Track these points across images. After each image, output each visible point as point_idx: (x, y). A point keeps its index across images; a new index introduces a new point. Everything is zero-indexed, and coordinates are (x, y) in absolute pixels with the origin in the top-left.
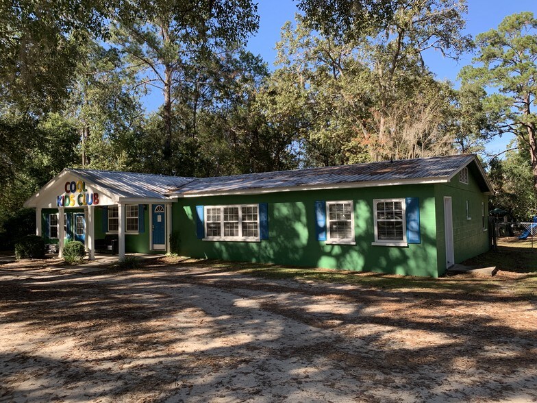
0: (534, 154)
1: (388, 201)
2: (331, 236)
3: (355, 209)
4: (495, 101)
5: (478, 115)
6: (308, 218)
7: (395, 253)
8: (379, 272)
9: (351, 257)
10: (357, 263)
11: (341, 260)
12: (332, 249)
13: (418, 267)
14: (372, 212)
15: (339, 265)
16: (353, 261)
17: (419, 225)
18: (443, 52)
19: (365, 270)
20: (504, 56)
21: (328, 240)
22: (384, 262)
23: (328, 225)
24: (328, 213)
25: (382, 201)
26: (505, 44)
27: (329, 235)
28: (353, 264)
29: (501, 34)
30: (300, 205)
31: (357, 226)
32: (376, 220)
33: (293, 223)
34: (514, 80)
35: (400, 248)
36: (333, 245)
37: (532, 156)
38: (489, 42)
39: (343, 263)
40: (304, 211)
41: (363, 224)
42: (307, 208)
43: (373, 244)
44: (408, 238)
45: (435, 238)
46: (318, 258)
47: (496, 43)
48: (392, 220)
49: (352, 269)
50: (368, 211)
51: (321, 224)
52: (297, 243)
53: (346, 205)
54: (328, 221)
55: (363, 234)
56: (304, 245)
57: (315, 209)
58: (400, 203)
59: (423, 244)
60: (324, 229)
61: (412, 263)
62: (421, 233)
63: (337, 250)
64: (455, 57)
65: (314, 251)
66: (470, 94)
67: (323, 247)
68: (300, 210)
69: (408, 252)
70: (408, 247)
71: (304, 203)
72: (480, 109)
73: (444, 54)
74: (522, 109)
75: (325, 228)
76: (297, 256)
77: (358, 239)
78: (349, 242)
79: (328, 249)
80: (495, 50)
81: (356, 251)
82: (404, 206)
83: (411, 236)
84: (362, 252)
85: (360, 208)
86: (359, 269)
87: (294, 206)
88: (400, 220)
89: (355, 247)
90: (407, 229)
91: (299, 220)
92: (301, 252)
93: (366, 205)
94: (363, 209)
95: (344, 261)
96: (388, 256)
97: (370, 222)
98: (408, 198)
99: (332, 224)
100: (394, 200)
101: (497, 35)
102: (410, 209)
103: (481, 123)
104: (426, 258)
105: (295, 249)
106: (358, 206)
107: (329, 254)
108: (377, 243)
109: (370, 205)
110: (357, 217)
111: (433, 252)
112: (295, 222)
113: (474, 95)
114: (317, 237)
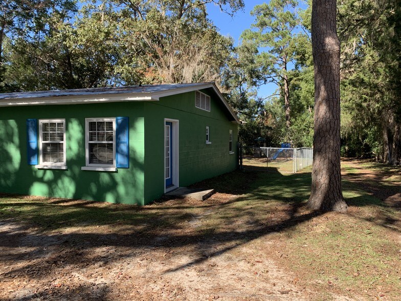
0: (287, 99)
1: (101, 120)
2: (44, 160)
3: (67, 129)
4: (264, 57)
5: (250, 66)
6: (20, 138)
7: (105, 178)
8: (90, 199)
9: (63, 183)
10: (68, 189)
11: (54, 186)
12: (44, 174)
13: (127, 193)
14: (84, 133)
15: (51, 193)
16: (64, 187)
17: (128, 147)
18: (221, 7)
19: (75, 197)
20: (271, 25)
21: (40, 163)
22: (94, 189)
23: (41, 147)
24: (41, 133)
25: (95, 120)
26: (273, 16)
27: (41, 158)
28: (65, 191)
29: (271, 9)
30: (12, 123)
31: (70, 148)
32: (88, 142)
33: (5, 144)
34: (277, 43)
35: (110, 173)
36: (45, 170)
37: (286, 101)
38: (262, 12)
39: (55, 190)
40: (16, 130)
41: (75, 147)
42: (19, 127)
43: (83, 168)
44: (117, 162)
45: (144, 163)
46: (30, 185)
47: (267, 14)
48: (104, 142)
49: (63, 197)
50: (81, 131)
51: (33, 146)
52: (10, 168)
53: (59, 124)
54: (41, 142)
55: (75, 158)
56: (15, 170)
57: (28, 128)
58: (111, 123)
59: (132, 169)
60: (36, 152)
61: (121, 189)
62: (130, 156)
63: (49, 175)
64: (231, 13)
65: (27, 177)
66: (245, 49)
67: (35, 172)
68: (12, 129)
69: (118, 177)
70: (116, 172)
71: (17, 122)
72: (252, 62)
73: (222, 9)
74: (281, 66)
75: (37, 150)
76: (9, 183)
77: (70, 163)
78: (60, 167)
79: (40, 174)
80: (266, 19)
81: (67, 176)
82: (115, 126)
83: (121, 159)
84: (73, 178)
85: (72, 128)
86: (70, 196)
87: (6, 125)
88: (111, 142)
89: (66, 172)
90: (117, 151)
91: (12, 141)
92: (13, 178)
93: (79, 125)
94: (75, 129)
95: (55, 188)
96: (99, 182)
97: (81, 144)
98: (119, 118)
99: (45, 145)
100: (106, 120)
101: (268, 8)
102: (121, 129)
103: (253, 73)
104: (134, 185)
105: (7, 174)
106: (70, 125)
107: (41, 180)
108: (89, 167)
109: (82, 124)
110: (69, 138)
111: (141, 177)
112: (7, 143)
113: (248, 50)
114: (29, 161)
